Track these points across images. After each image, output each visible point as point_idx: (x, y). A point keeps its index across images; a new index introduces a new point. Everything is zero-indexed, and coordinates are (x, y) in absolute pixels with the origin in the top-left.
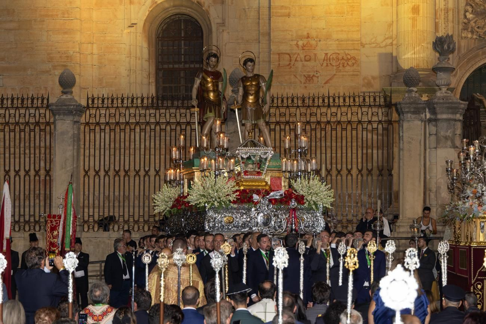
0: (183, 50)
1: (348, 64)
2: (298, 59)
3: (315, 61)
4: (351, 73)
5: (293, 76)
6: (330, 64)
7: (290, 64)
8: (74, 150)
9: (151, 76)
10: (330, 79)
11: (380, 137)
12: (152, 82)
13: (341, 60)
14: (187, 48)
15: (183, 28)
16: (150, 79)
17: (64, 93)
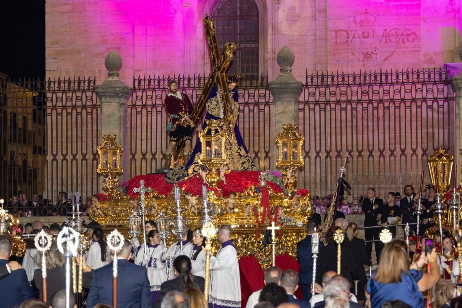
0: (238, 29)
1: (408, 39)
2: (356, 36)
3: (374, 37)
4: (412, 49)
5: (350, 54)
6: (390, 40)
7: (347, 41)
8: (120, 133)
9: (206, 57)
10: (390, 56)
11: (441, 116)
12: (207, 63)
13: (401, 36)
14: (242, 27)
15: (238, 6)
16: (204, 60)
17: (110, 75)
